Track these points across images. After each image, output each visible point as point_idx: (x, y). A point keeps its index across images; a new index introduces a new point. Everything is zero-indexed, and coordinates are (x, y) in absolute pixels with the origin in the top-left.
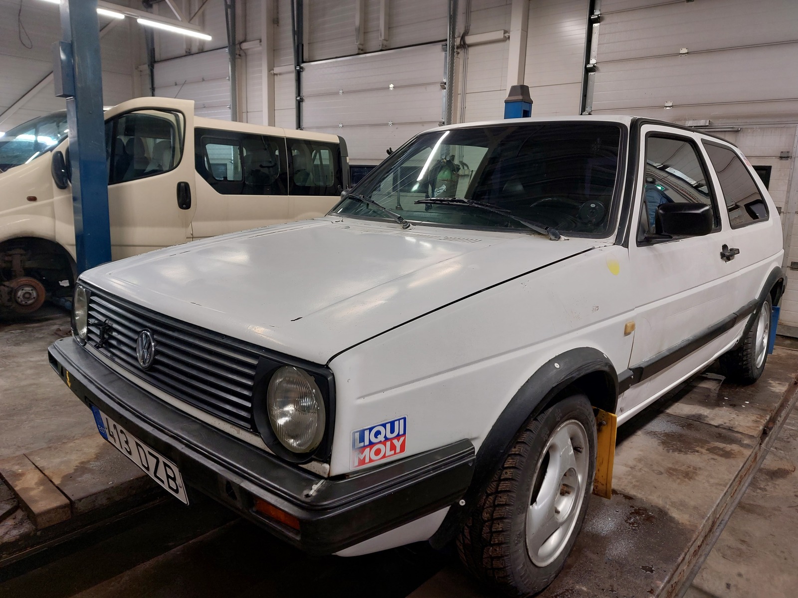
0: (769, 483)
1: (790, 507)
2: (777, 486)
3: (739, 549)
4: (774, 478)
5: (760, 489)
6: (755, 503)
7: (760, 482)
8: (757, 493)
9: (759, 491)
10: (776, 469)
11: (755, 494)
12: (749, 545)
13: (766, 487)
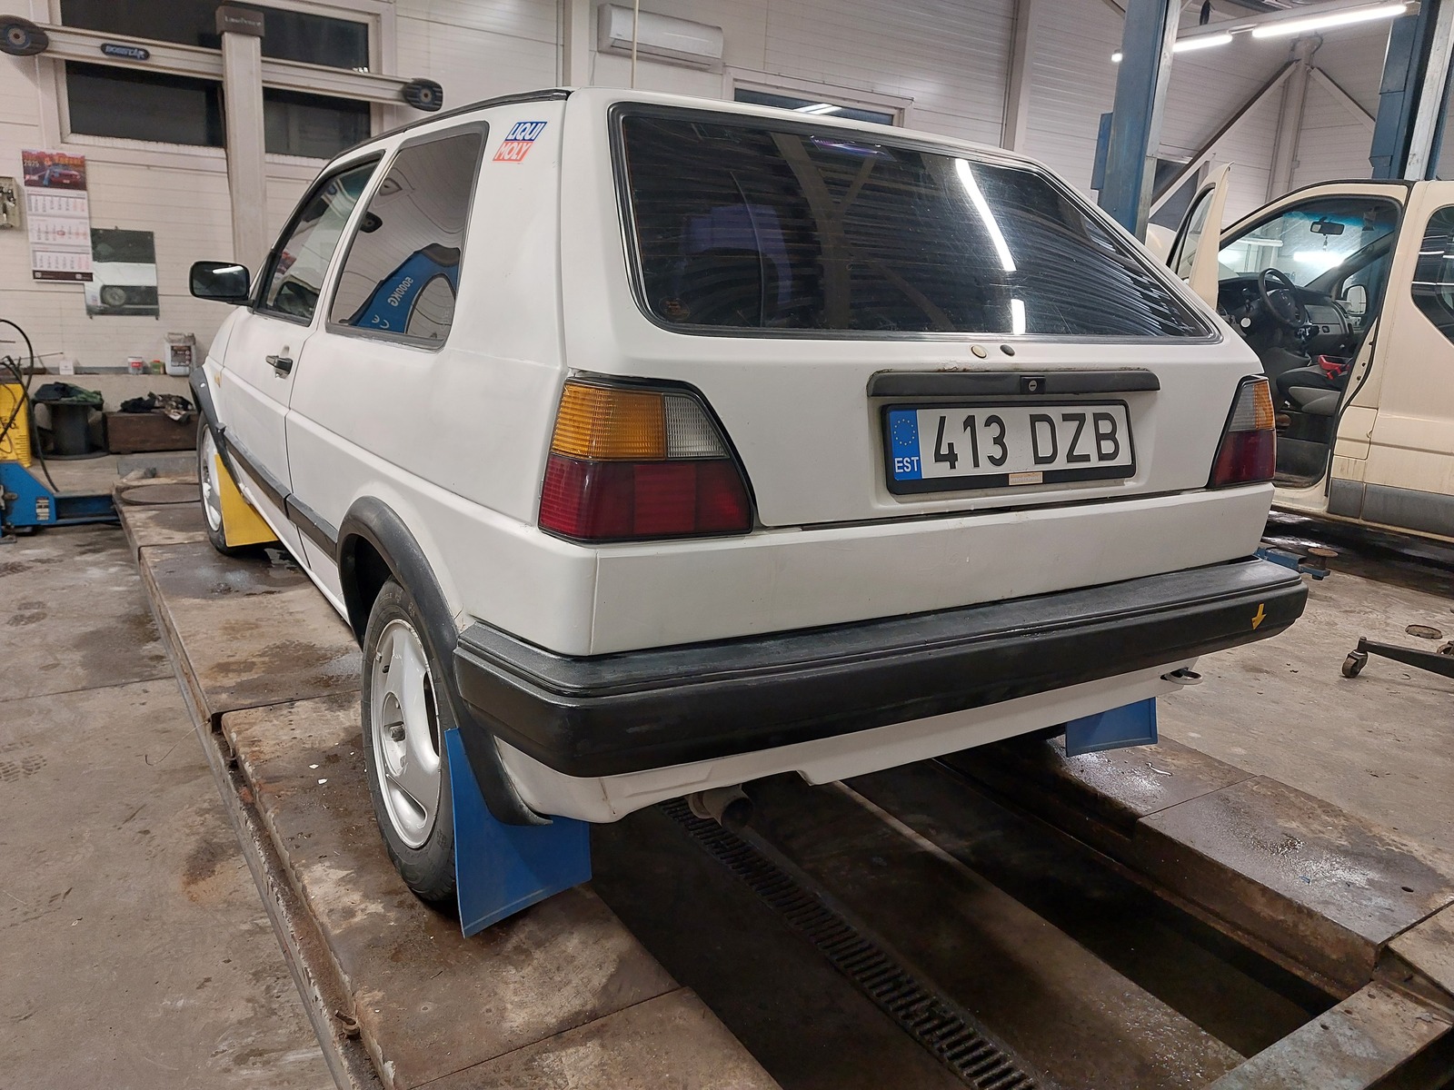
0: (202, 829)
1: (144, 806)
2: (188, 831)
3: (163, 722)
4: (204, 845)
5: (207, 811)
6: (193, 783)
7: (219, 823)
8: (205, 801)
9: (206, 805)
10: (218, 868)
11: (207, 797)
12: (157, 731)
13: (202, 819)
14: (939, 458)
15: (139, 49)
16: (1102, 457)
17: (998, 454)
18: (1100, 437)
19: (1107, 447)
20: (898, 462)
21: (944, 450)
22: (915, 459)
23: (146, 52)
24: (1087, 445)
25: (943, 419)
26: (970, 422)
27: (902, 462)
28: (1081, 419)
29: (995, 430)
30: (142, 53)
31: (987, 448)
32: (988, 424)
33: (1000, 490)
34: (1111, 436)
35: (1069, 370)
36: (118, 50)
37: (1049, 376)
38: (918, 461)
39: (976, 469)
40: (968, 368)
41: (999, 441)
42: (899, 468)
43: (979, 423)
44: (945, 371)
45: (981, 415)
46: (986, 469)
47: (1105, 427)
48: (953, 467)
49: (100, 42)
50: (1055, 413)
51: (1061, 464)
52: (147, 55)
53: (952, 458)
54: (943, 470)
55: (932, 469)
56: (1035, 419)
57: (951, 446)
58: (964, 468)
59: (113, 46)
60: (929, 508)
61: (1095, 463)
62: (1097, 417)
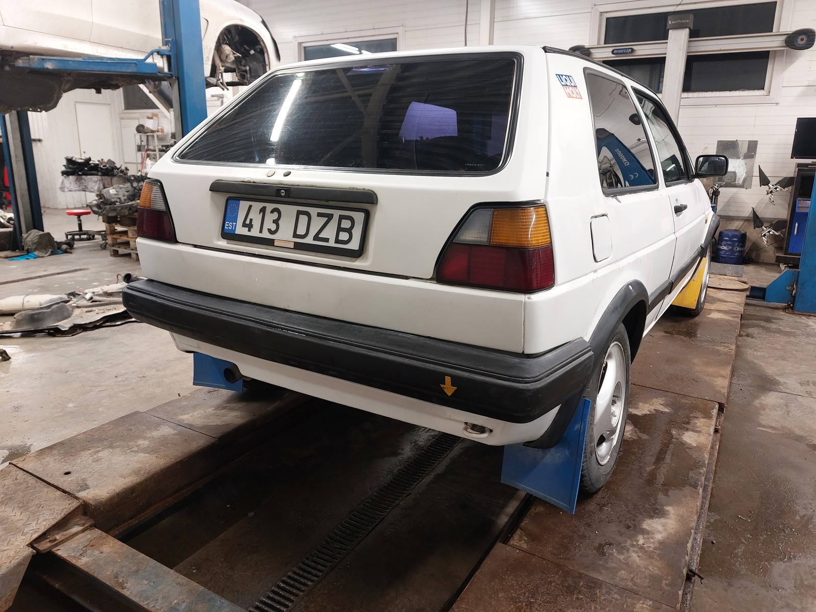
14: (244, 225)
15: (629, 49)
16: (337, 241)
17: (273, 227)
18: (340, 229)
19: (344, 236)
20: (227, 224)
21: (248, 222)
22: (234, 224)
23: (632, 49)
24: (330, 233)
25: (250, 207)
26: (263, 210)
27: (228, 224)
28: (330, 217)
29: (275, 215)
30: (630, 50)
31: (269, 224)
32: (272, 212)
33: (270, 247)
34: (349, 231)
35: (312, 186)
36: (620, 51)
37: (294, 188)
38: (236, 225)
39: (260, 234)
40: (255, 181)
41: (276, 222)
42: (227, 227)
43: (268, 211)
44: (244, 182)
45: (270, 207)
46: (266, 235)
47: (346, 224)
48: (249, 230)
49: (611, 49)
50: (313, 211)
51: (309, 240)
52: (633, 50)
53: (250, 226)
54: (244, 231)
55: (241, 230)
56: (299, 213)
57: (251, 220)
58: (255, 232)
59: (616, 50)
60: (238, 249)
61: (332, 243)
62: (341, 218)
